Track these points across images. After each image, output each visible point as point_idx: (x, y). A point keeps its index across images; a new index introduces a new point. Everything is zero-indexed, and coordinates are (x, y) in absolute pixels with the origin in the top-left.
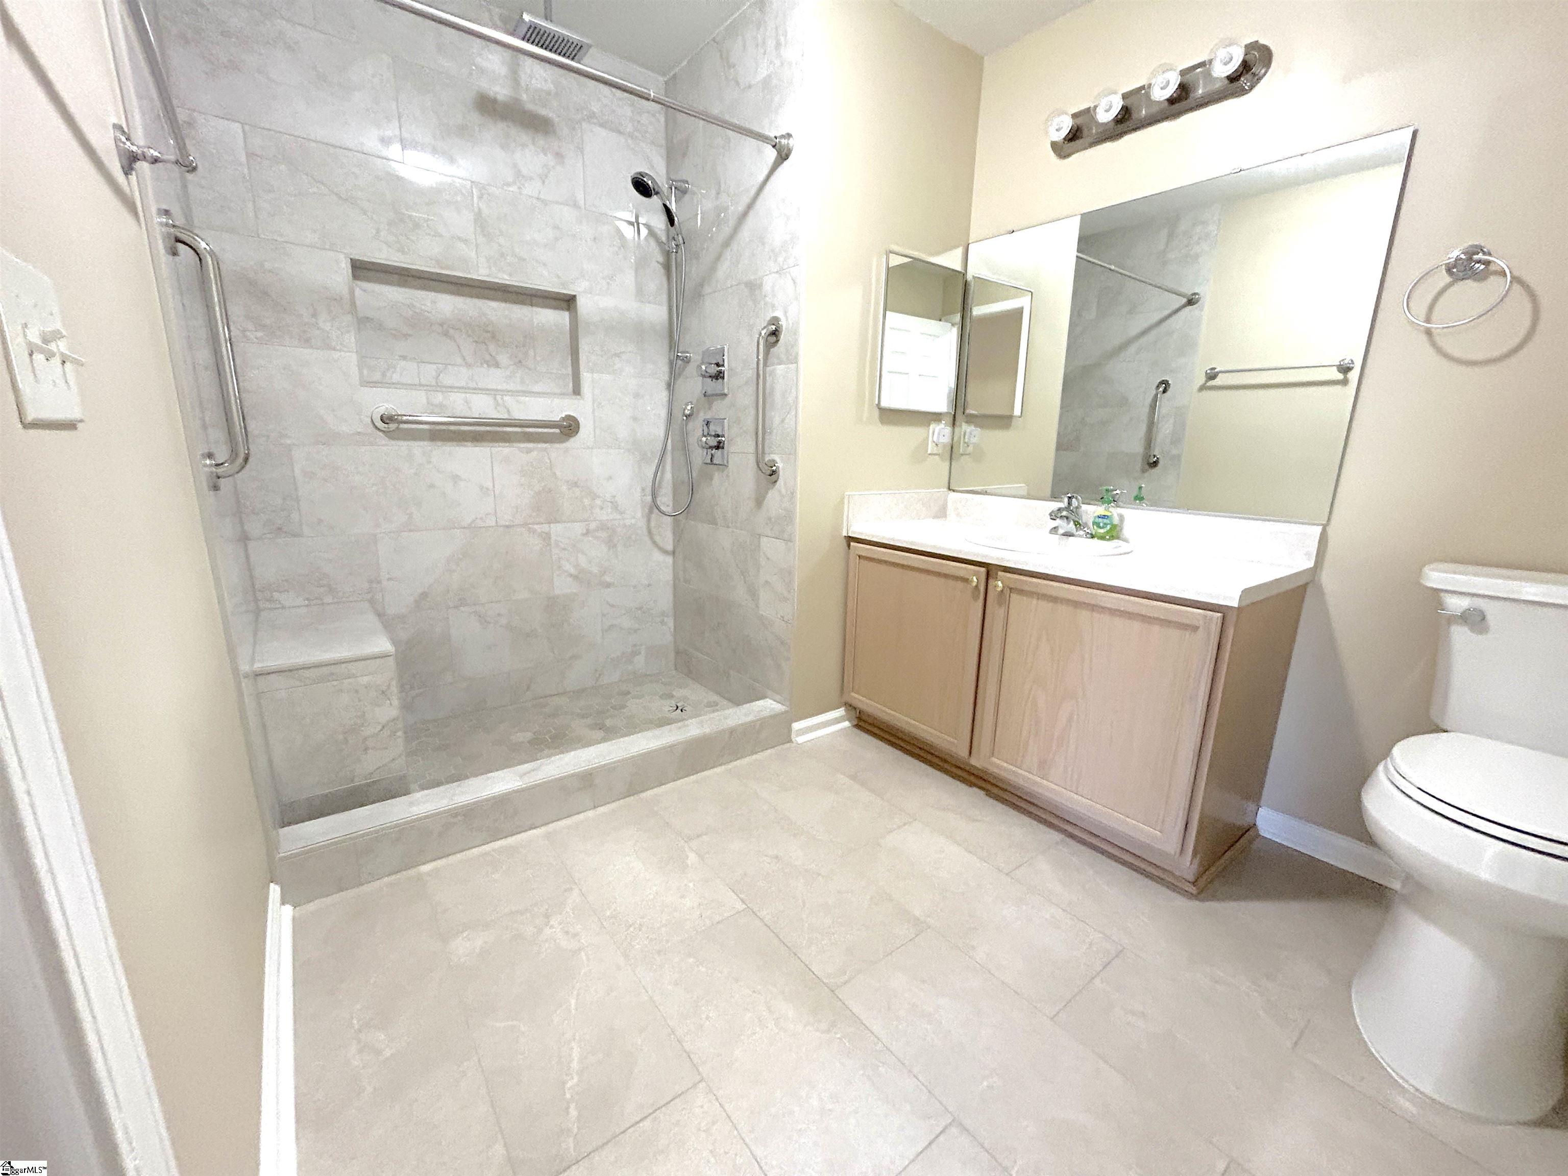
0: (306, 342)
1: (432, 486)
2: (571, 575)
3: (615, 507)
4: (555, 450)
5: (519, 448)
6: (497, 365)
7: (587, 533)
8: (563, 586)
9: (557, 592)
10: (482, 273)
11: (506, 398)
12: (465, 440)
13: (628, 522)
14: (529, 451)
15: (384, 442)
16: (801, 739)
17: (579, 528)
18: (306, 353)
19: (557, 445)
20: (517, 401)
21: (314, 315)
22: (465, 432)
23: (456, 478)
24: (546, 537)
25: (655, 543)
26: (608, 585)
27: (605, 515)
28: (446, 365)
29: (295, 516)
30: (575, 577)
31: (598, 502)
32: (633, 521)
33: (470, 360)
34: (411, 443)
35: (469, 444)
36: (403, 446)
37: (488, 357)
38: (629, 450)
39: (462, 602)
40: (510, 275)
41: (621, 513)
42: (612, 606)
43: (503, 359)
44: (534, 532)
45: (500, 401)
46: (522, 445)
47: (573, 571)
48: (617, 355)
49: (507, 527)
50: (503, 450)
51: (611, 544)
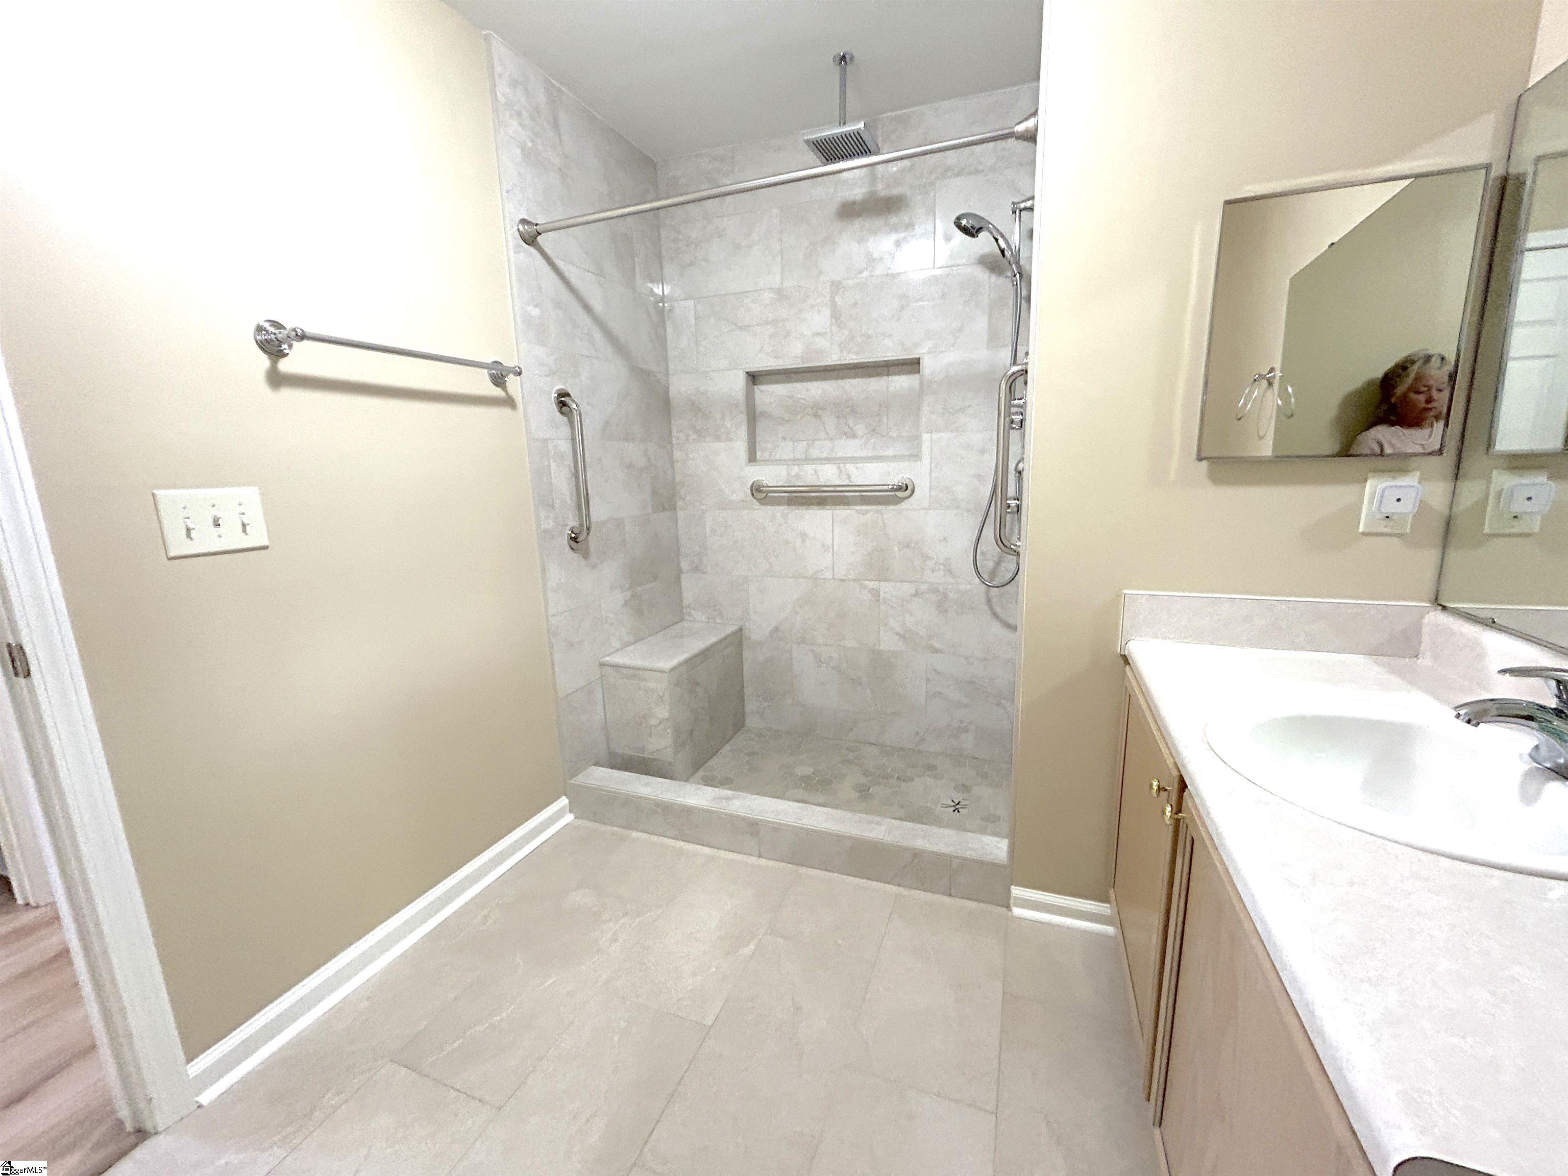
0: (718, 438)
1: (787, 542)
2: (897, 634)
3: (949, 572)
4: (889, 512)
5: (858, 512)
6: (854, 436)
7: (916, 595)
8: (889, 643)
9: (882, 648)
10: (834, 359)
11: (848, 466)
12: (812, 504)
13: (962, 587)
14: (865, 513)
15: (757, 507)
16: (1017, 911)
17: (907, 589)
18: (717, 445)
19: (891, 507)
20: (857, 468)
21: (723, 419)
22: (813, 497)
23: (804, 536)
24: (876, 593)
25: (995, 615)
26: (936, 651)
27: (937, 578)
28: (814, 440)
29: (705, 559)
30: (903, 637)
31: (930, 564)
32: (969, 587)
33: (832, 433)
34: (774, 508)
35: (815, 507)
36: (769, 509)
37: (846, 429)
38: (968, 511)
39: (803, 641)
40: (857, 354)
41: (954, 577)
42: (939, 673)
43: (860, 429)
44: (865, 587)
45: (843, 468)
46: (858, 508)
47: (898, 629)
48: (962, 410)
49: (843, 580)
50: (842, 512)
51: (941, 606)
